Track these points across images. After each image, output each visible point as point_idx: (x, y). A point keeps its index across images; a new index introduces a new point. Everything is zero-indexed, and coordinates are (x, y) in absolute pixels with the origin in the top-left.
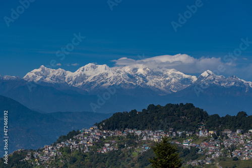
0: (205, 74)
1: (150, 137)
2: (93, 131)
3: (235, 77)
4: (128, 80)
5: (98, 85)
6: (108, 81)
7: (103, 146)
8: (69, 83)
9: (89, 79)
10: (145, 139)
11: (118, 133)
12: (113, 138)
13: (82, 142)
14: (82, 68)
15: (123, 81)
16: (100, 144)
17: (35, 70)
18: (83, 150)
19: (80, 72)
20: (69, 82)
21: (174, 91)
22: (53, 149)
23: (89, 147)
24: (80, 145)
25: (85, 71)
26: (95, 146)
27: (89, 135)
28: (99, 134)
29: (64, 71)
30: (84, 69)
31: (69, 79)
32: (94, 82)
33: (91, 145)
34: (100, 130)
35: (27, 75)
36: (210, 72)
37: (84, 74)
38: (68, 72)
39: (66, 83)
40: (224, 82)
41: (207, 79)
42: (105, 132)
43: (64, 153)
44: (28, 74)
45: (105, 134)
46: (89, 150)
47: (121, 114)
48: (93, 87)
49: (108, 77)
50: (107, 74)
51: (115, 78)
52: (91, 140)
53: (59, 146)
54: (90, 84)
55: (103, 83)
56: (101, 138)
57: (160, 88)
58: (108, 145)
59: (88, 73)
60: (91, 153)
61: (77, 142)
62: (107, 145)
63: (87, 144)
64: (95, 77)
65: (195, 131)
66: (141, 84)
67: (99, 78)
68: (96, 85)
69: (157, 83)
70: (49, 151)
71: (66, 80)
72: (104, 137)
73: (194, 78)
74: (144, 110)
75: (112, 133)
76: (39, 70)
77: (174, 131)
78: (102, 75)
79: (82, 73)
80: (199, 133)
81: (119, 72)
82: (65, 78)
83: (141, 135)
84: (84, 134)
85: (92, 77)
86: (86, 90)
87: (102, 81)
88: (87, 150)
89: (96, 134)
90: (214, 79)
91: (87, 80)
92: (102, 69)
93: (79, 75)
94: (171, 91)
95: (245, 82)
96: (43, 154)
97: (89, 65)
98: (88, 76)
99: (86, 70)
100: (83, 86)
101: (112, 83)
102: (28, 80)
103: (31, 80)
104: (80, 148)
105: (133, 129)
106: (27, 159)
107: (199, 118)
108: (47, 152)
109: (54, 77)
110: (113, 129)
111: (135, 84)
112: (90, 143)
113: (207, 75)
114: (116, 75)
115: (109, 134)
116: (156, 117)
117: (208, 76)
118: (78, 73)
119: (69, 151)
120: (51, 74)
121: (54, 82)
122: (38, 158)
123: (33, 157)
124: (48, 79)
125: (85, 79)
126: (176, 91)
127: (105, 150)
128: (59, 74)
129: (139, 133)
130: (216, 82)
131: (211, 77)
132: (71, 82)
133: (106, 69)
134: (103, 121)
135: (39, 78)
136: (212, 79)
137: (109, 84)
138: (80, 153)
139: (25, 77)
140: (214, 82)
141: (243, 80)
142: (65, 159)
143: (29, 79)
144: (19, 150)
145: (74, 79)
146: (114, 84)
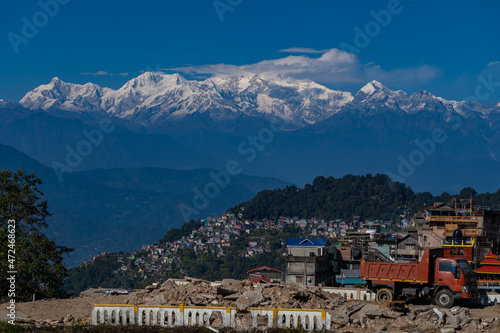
0: (368, 88)
1: (322, 230)
2: (228, 221)
3: (427, 93)
4: (222, 103)
5: (165, 113)
6: (184, 104)
7: (248, 245)
8: (108, 111)
9: (147, 103)
10: (314, 233)
11: (269, 225)
12: (262, 232)
13: (212, 239)
14: (132, 82)
15: (212, 105)
16: (241, 242)
17: (42, 87)
18: (216, 254)
19: (128, 90)
20: (108, 108)
21: (309, 122)
22: (165, 251)
23: (224, 248)
24: (209, 245)
25: (138, 88)
26: (234, 246)
27: (222, 228)
28: (239, 227)
29: (98, 87)
30: (136, 83)
31: (108, 102)
32: (157, 108)
33: (228, 245)
34: (240, 219)
35: (26, 96)
36: (379, 84)
37: (138, 94)
38: (105, 89)
39: (102, 110)
40: (406, 104)
41: (373, 97)
42: (247, 223)
43: (186, 259)
44: (28, 95)
45: (247, 227)
46: (225, 252)
47: (272, 193)
48: (155, 118)
49: (184, 98)
50: (181, 93)
51: (198, 99)
52: (227, 237)
53: (175, 248)
54: (148, 113)
55: (174, 110)
56: (242, 232)
57: (282, 116)
58: (255, 244)
59: (144, 91)
60: (230, 258)
61: (204, 241)
62: (253, 244)
63: (221, 243)
64: (157, 98)
65: (394, 219)
66: (247, 110)
67: (166, 100)
68: (161, 114)
69: (276, 107)
70: (160, 256)
71: (103, 105)
72: (248, 231)
73: (349, 98)
74: (307, 185)
75: (259, 225)
76: (50, 87)
77: (361, 220)
78: (170, 95)
79: (134, 92)
80: (401, 224)
81: (204, 87)
82: (100, 101)
83: (306, 228)
84: (215, 227)
85: (153, 98)
86: (142, 123)
87: (171, 106)
88: (221, 253)
89: (233, 227)
90: (387, 98)
91: (143, 105)
92: (170, 82)
93: (127, 96)
94: (305, 122)
95: (444, 101)
96: (149, 260)
97: (146, 75)
98: (145, 97)
99: (141, 85)
100: (136, 115)
101: (190, 108)
102: (30, 106)
103: (35, 107)
104: (210, 251)
105: (291, 217)
106: (124, 268)
107: (400, 199)
108: (156, 257)
109: (79, 100)
110: (260, 219)
111: (235, 110)
112: (226, 242)
113: (373, 90)
114: (199, 94)
115: (254, 226)
116: (329, 198)
117: (375, 92)
118: (124, 91)
119: (193, 256)
120: (74, 95)
121: (79, 109)
122: (143, 267)
123: (133, 266)
124: (68, 104)
125: (140, 103)
126: (313, 123)
127: (250, 253)
128: (89, 93)
129: (302, 223)
130: (390, 104)
131: (381, 95)
132: (113, 109)
133: (178, 82)
134: (242, 205)
135: (50, 102)
136: (383, 97)
137: (185, 111)
138: (211, 258)
139: (23, 100)
140: (386, 104)
141: (440, 99)
142: (188, 269)
143: (32, 105)
144: (103, 254)
145: (117, 102)
146: (195, 110)
